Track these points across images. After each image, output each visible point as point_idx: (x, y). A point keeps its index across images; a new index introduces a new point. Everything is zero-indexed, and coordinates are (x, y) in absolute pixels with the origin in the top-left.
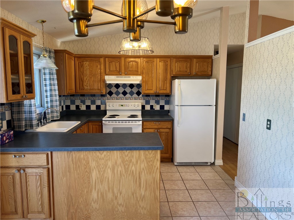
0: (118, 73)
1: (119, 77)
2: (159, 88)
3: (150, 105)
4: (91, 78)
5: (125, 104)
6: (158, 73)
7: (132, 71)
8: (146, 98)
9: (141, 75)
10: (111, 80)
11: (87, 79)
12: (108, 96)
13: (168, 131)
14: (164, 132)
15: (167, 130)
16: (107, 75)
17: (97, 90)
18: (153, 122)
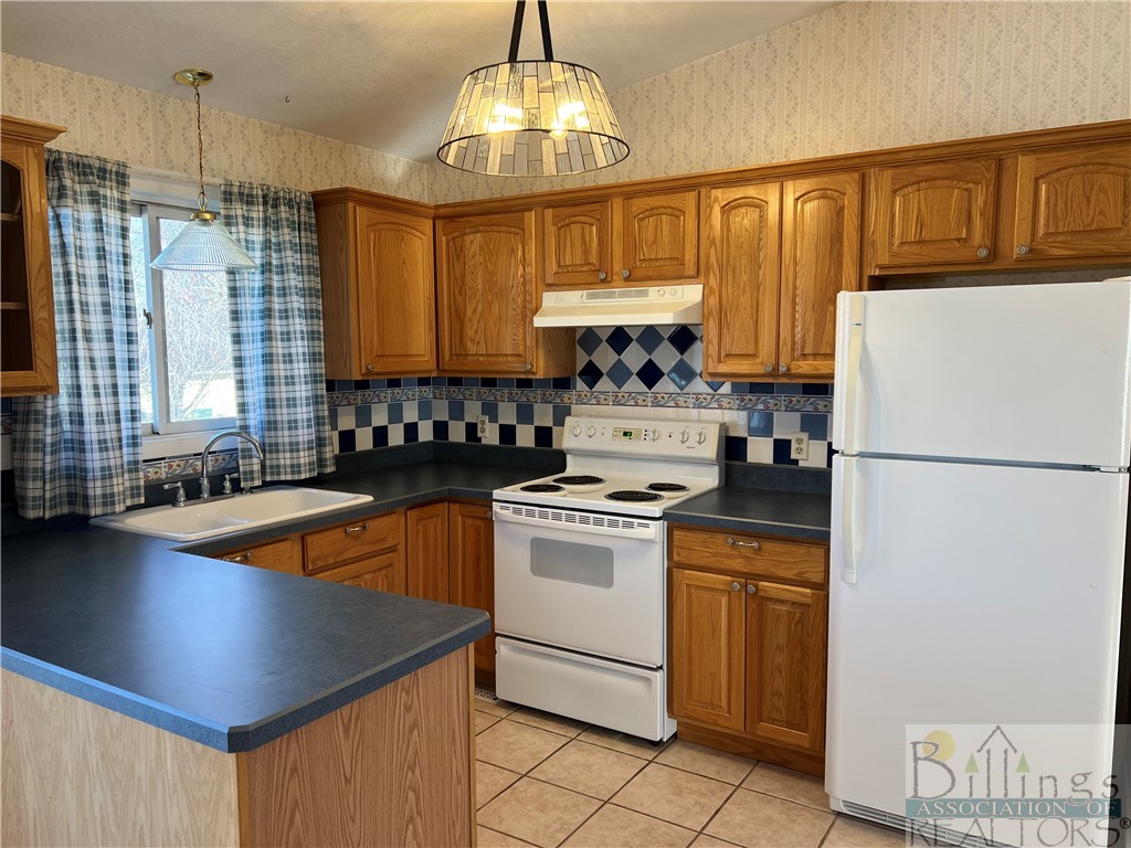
0: (596, 276)
1: (596, 296)
2: (794, 344)
3: (775, 440)
4: (491, 304)
5: (642, 425)
6: (787, 258)
7: (657, 259)
8: (754, 399)
9: (702, 277)
10: (566, 309)
11: (475, 311)
12: (580, 385)
13: (809, 601)
14: (782, 601)
15: (803, 595)
16: (550, 287)
17: (514, 359)
18: (721, 536)
